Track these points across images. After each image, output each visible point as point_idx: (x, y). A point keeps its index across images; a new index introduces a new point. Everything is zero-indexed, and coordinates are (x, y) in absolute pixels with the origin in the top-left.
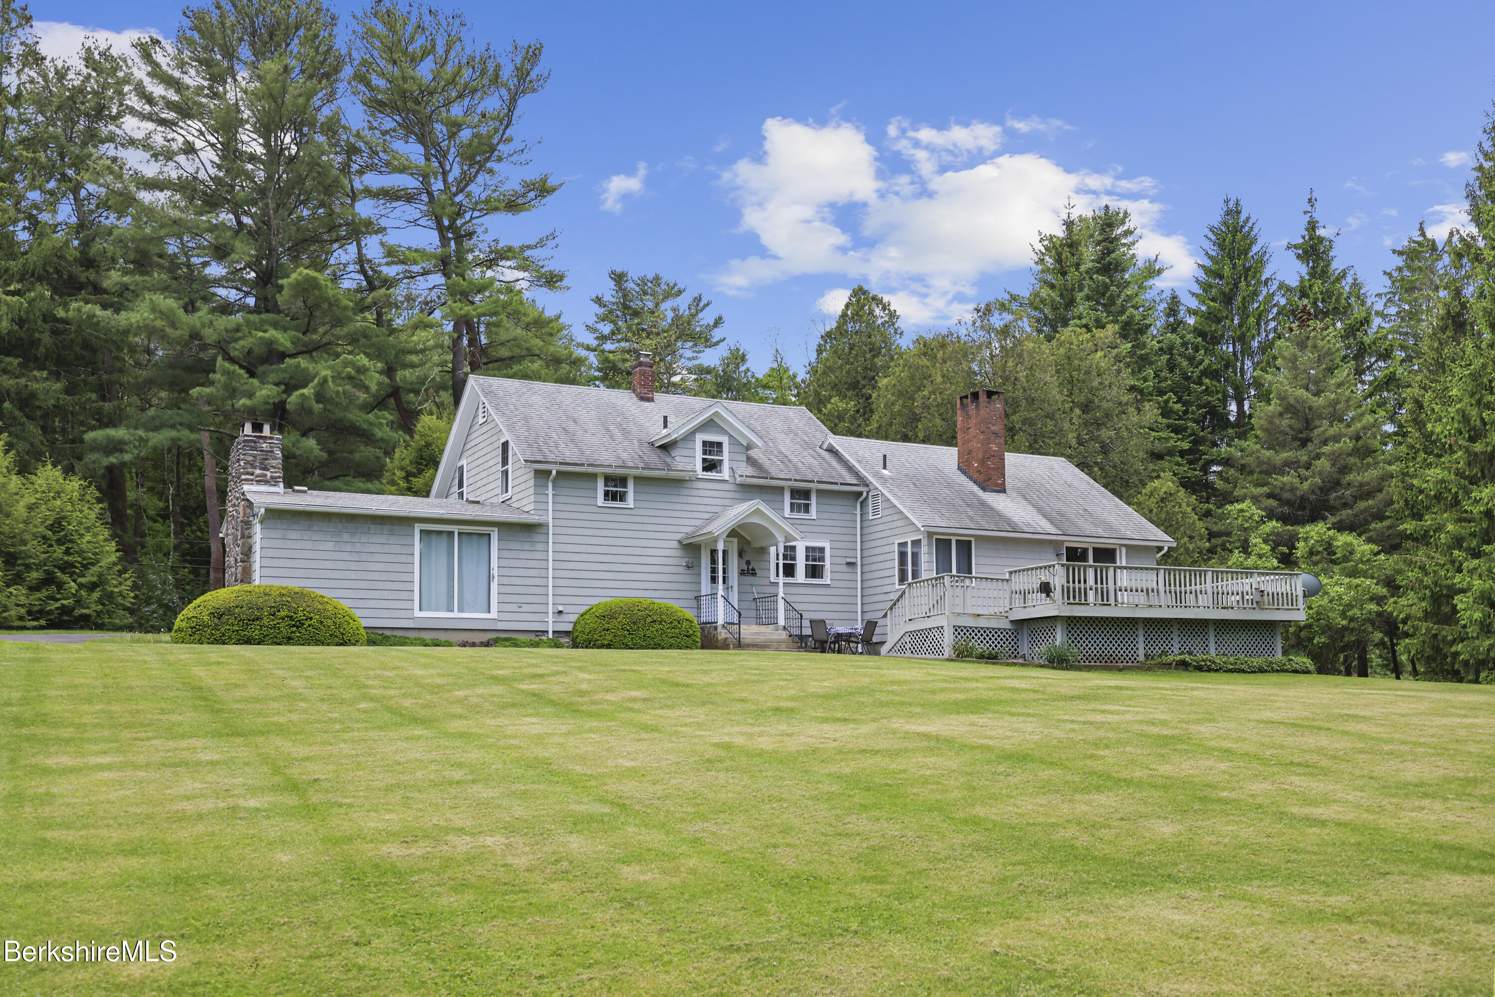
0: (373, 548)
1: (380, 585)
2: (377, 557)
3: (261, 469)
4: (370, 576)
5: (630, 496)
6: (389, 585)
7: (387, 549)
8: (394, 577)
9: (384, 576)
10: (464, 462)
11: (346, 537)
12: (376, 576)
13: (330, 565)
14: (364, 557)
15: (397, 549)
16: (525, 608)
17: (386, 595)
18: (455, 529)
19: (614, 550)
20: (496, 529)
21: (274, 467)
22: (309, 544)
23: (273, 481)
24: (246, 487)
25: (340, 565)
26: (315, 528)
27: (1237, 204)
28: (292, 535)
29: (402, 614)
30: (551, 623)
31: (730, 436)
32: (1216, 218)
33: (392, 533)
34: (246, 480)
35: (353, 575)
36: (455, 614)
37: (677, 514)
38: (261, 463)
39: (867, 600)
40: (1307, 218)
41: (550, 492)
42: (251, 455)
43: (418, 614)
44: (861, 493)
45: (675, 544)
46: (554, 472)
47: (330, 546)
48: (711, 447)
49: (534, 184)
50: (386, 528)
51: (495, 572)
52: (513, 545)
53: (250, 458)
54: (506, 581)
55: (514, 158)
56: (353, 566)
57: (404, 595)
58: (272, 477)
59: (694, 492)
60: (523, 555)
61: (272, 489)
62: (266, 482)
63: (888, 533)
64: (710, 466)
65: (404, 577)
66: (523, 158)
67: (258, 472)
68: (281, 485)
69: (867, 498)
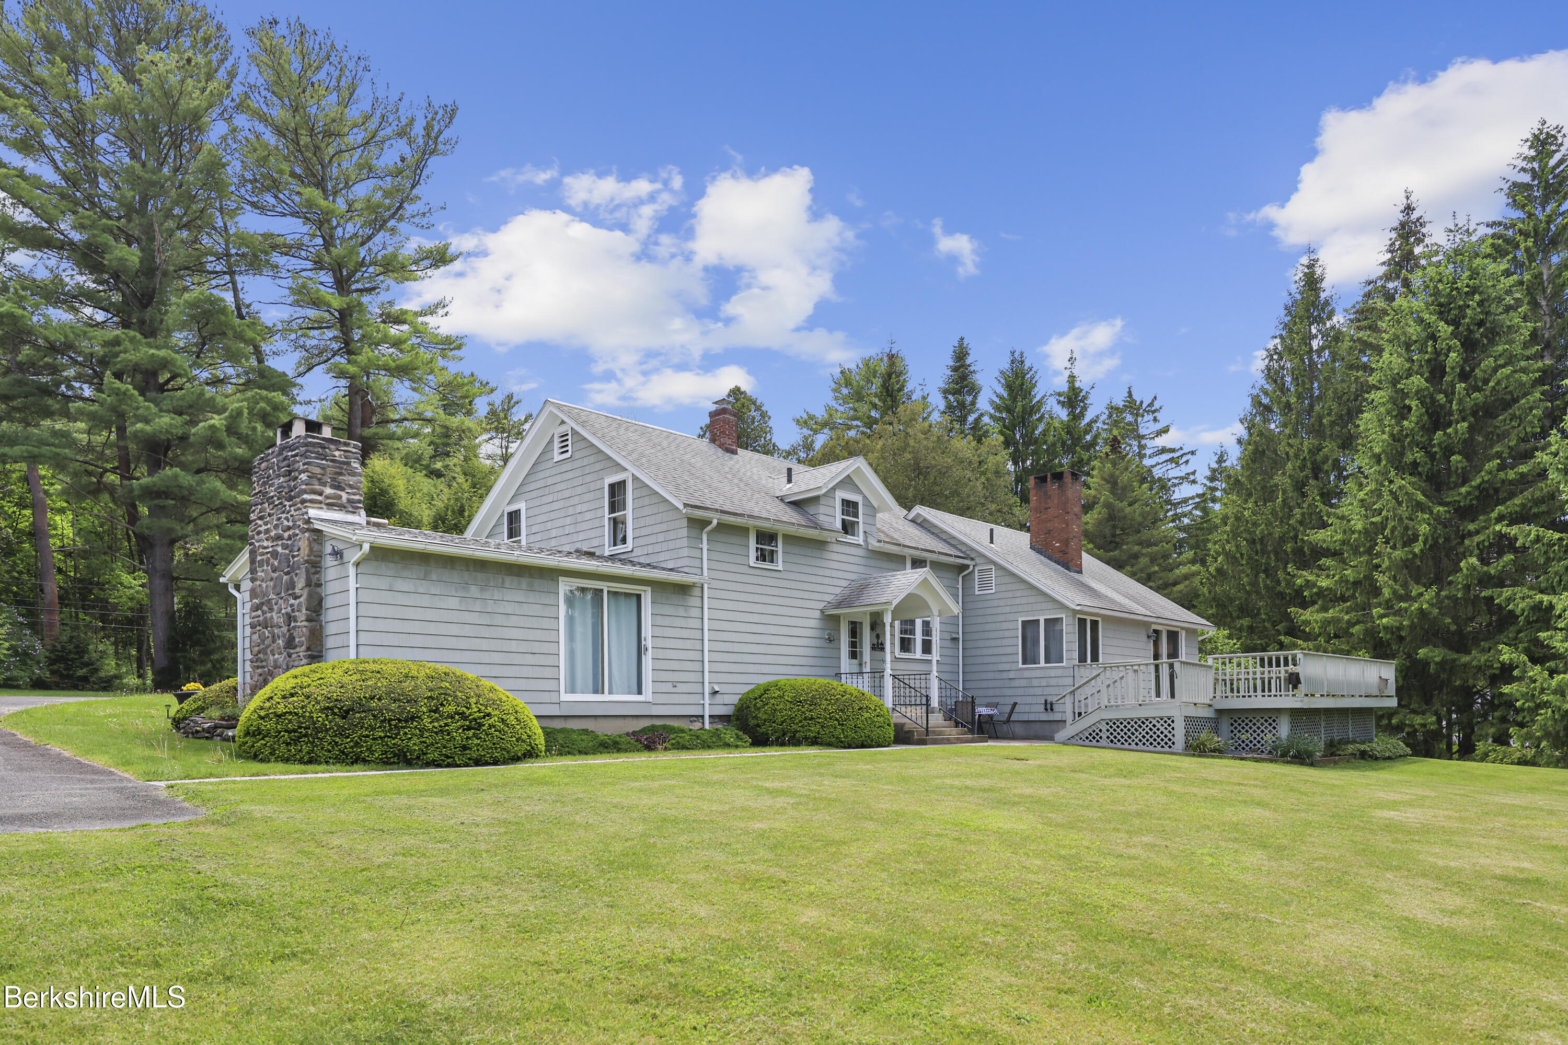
0: (509, 608)
1: (517, 659)
2: (514, 620)
3: (333, 487)
4: (506, 646)
5: (780, 556)
6: (529, 659)
7: (526, 609)
8: (536, 647)
9: (523, 647)
10: (521, 506)
11: (474, 591)
12: (513, 646)
13: (454, 630)
14: (499, 620)
15: (537, 610)
16: (681, 688)
17: (526, 671)
18: (604, 586)
19: (764, 619)
20: (649, 589)
21: (351, 487)
22: (425, 601)
23: (350, 507)
24: (313, 513)
25: (467, 630)
26: (434, 577)
27: (1022, 354)
28: (402, 585)
29: (546, 697)
30: (707, 706)
31: (865, 497)
32: (1006, 365)
33: (531, 589)
34: (311, 501)
35: (484, 644)
36: (606, 697)
37: (819, 580)
38: (333, 479)
39: (968, 677)
40: (1067, 373)
41: (705, 546)
42: (318, 466)
43: (565, 697)
44: (967, 567)
45: (817, 614)
46: (715, 522)
47: (453, 602)
48: (849, 507)
49: (431, 252)
50: (524, 582)
51: (648, 642)
52: (668, 610)
53: (318, 470)
54: (661, 654)
55: (416, 220)
56: (486, 632)
57: (548, 673)
58: (349, 501)
59: (835, 556)
60: (678, 622)
61: (350, 518)
62: (342, 507)
63: (1008, 609)
64: (848, 528)
65: (546, 648)
66: (424, 221)
67: (328, 491)
68: (363, 513)
69: (973, 571)
